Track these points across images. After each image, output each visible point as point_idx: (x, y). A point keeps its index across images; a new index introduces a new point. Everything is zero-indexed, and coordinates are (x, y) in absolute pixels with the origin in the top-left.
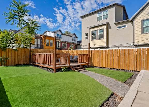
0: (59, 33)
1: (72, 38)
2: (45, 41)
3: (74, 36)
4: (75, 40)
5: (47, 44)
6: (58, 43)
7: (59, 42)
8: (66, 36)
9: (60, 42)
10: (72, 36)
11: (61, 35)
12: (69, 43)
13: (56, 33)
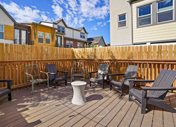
0: (61, 24)
1: (81, 33)
2: (35, 34)
3: (83, 31)
4: (84, 37)
5: (41, 40)
6: (59, 38)
7: (61, 37)
8: (72, 30)
9: (63, 37)
10: (79, 31)
11: (63, 28)
12: (75, 41)
13: (56, 24)
